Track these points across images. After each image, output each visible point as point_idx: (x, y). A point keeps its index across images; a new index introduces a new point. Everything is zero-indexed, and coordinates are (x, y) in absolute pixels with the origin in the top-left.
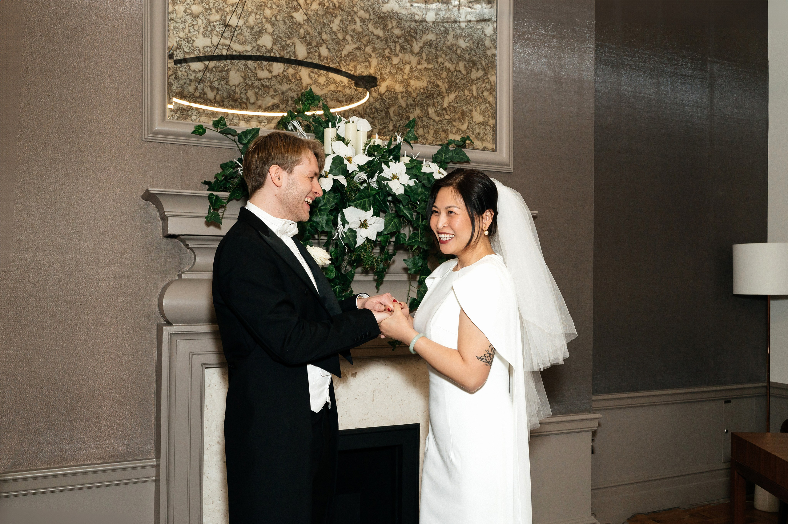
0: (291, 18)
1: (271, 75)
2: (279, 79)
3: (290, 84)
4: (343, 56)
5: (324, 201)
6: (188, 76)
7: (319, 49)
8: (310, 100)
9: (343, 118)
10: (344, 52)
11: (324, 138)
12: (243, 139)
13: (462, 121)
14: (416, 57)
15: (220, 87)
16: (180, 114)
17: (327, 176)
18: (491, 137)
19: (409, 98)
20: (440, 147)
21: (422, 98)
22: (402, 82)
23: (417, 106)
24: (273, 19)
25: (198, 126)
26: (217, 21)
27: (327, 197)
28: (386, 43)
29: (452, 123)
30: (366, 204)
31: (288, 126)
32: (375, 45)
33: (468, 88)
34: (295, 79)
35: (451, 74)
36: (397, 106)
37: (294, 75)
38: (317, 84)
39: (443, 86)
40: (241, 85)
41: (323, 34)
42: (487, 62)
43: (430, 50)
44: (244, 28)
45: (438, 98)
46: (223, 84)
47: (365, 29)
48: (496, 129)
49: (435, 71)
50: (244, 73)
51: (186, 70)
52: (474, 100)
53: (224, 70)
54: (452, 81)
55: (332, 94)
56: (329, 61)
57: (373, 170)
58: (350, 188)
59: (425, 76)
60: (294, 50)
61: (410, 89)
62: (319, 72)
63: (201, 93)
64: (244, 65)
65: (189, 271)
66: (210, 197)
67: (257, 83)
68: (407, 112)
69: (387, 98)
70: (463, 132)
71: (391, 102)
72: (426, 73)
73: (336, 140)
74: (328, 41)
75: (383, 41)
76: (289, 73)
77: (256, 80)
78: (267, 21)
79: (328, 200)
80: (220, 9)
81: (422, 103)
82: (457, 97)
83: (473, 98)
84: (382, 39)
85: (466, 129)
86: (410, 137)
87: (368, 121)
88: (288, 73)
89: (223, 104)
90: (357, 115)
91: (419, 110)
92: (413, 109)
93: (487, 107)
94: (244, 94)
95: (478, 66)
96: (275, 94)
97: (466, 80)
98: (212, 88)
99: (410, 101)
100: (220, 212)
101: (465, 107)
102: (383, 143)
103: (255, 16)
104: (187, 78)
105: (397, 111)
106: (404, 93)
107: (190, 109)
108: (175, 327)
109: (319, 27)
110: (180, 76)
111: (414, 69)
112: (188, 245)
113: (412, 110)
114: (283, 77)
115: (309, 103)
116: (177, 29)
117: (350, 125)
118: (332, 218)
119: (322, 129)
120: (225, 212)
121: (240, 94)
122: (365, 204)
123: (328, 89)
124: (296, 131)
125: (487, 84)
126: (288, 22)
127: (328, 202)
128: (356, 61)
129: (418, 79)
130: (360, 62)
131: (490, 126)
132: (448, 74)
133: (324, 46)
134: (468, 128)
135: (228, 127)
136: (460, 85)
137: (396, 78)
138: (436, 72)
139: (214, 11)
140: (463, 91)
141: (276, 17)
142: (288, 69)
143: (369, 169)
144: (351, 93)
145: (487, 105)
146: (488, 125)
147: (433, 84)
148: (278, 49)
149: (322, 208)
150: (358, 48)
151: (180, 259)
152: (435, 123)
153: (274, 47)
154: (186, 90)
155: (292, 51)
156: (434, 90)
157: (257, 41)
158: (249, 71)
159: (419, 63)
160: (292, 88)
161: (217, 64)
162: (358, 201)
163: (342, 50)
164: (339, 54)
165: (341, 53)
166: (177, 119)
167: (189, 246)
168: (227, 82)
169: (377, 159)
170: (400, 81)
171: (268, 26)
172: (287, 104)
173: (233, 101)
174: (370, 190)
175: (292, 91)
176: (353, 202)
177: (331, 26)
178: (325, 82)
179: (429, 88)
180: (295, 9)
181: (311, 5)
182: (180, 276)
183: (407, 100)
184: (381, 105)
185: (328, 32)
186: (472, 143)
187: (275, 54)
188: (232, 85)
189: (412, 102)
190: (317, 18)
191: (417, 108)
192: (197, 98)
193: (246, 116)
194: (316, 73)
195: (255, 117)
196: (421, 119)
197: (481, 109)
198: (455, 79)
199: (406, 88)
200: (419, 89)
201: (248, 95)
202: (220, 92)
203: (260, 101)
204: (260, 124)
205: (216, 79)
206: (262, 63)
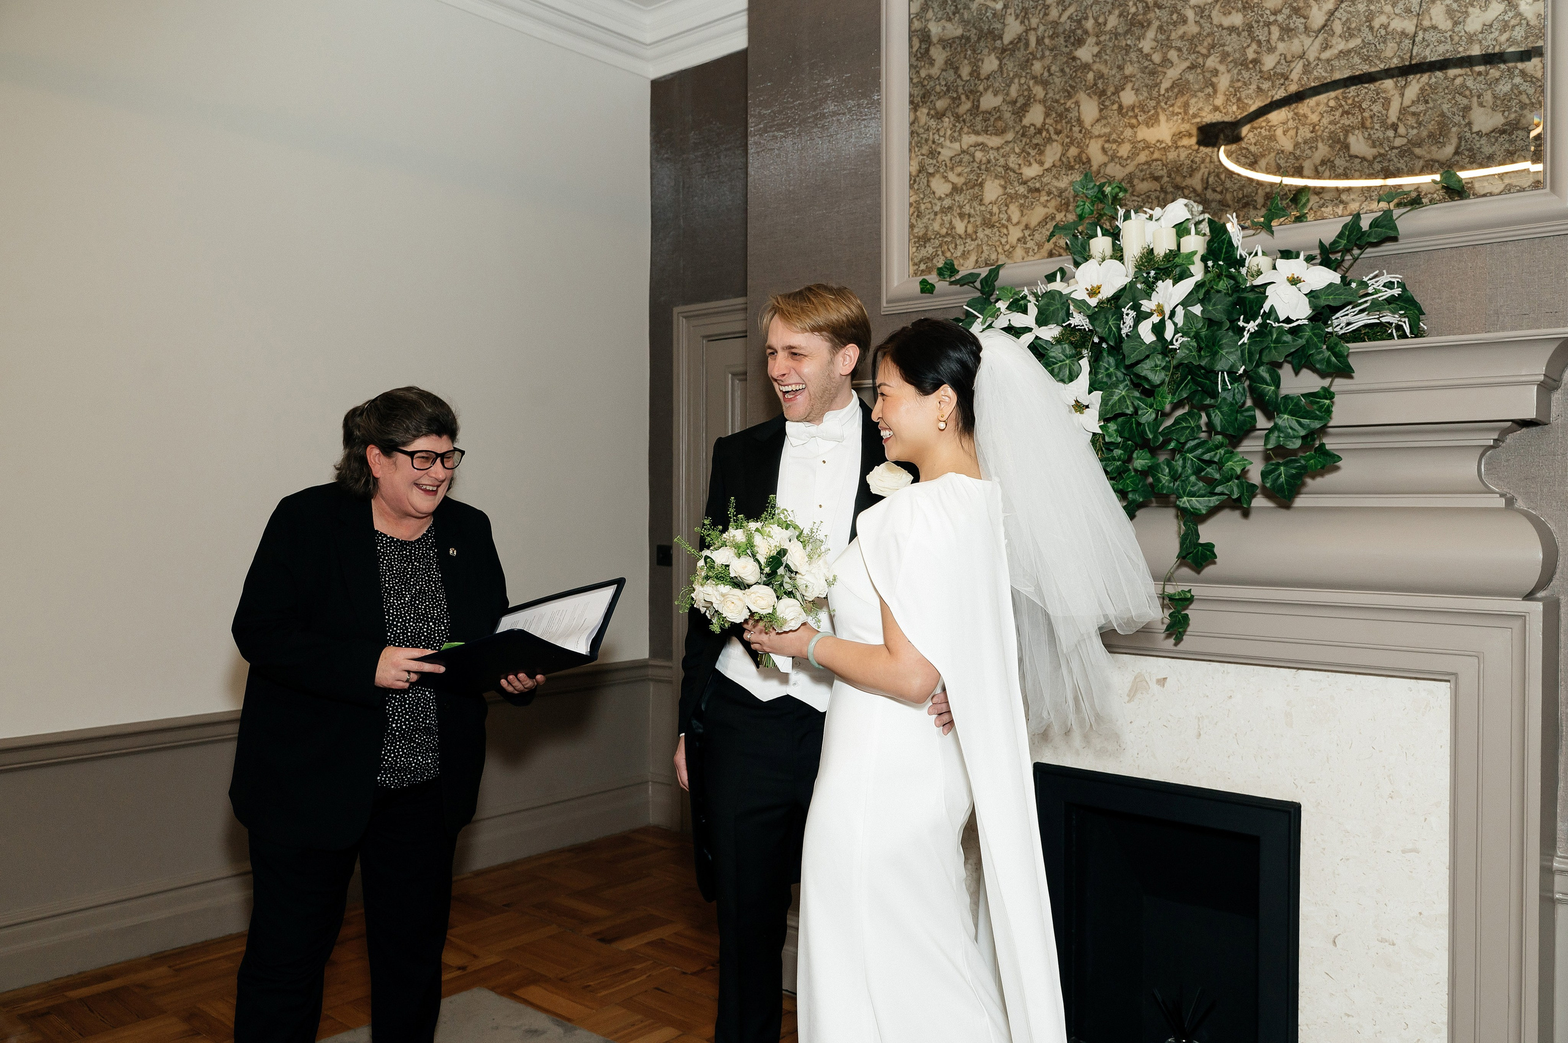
0: (1073, 61)
1: (1042, 168)
2: (1054, 171)
3: (1072, 174)
4: (1162, 92)
7: (1119, 98)
10: (1166, 84)
13: (1441, 139)
14: (1316, 37)
15: (972, 211)
19: (1301, 128)
21: (1332, 118)
23: (1320, 140)
24: (1046, 74)
26: (968, 110)
28: (1249, 35)
29: (1412, 153)
32: (1226, 48)
35: (1407, 41)
36: (1273, 155)
37: (1078, 159)
38: (1117, 160)
40: (1000, 199)
41: (1126, 67)
43: (1351, 9)
44: (1004, 107)
45: (1373, 107)
47: (1204, 25)
49: (1365, 50)
52: (1475, 79)
54: (1409, 57)
55: (1141, 171)
56: (1137, 111)
59: (1339, 69)
60: (1077, 114)
61: (1303, 110)
62: (1119, 138)
63: (947, 229)
67: (1022, 190)
68: (1297, 159)
69: (1251, 144)
71: (1261, 150)
72: (1343, 62)
74: (1134, 76)
75: (1243, 33)
76: (1069, 156)
77: (1021, 184)
78: (1036, 83)
80: (971, 92)
81: (1333, 129)
82: (1427, 87)
83: (1471, 78)
84: (1240, 29)
85: (1451, 156)
88: (1068, 158)
89: (977, 236)
91: (1327, 149)
92: (1310, 148)
94: (1004, 212)
96: (1049, 198)
97: (1452, 40)
98: (962, 216)
99: (1305, 133)
101: (1450, 105)
103: (1019, 81)
104: (931, 211)
105: (1273, 164)
106: (1290, 122)
109: (1120, 57)
110: (923, 211)
111: (1312, 66)
113: (1308, 152)
114: (1061, 165)
116: (919, 145)
121: (999, 214)
123: (1135, 163)
125: (1517, 28)
126: (1067, 70)
128: (1187, 92)
130: (1195, 92)
132: (1399, 45)
133: (1129, 86)
138: (1368, 51)
139: (963, 97)
141: (1049, 70)
145: (1518, 80)
146: (1518, 129)
148: (1052, 121)
150: (1192, 67)
152: (1366, 164)
153: (1047, 121)
154: (931, 228)
155: (1075, 116)
156: (1364, 91)
157: (1021, 121)
159: (1326, 46)
160: (1075, 180)
163: (1161, 83)
164: (1154, 92)
165: (1159, 89)
168: (981, 200)
171: (1039, 91)
172: (1067, 211)
173: (989, 228)
177: (1140, 46)
178: (1130, 151)
180: (1080, 42)
181: (1105, 24)
183: (1297, 133)
185: (1136, 59)
187: (1048, 131)
188: (987, 204)
189: (1309, 135)
190: (1116, 42)
191: (1320, 145)
192: (944, 236)
193: (1007, 247)
194: (1115, 141)
195: (1019, 245)
196: (1328, 164)
197: (1495, 97)
198: (1420, 51)
199: (1293, 111)
200: (1326, 101)
201: (1009, 212)
202: (972, 220)
203: (1026, 217)
204: (1027, 252)
205: (967, 201)
206: (1029, 154)
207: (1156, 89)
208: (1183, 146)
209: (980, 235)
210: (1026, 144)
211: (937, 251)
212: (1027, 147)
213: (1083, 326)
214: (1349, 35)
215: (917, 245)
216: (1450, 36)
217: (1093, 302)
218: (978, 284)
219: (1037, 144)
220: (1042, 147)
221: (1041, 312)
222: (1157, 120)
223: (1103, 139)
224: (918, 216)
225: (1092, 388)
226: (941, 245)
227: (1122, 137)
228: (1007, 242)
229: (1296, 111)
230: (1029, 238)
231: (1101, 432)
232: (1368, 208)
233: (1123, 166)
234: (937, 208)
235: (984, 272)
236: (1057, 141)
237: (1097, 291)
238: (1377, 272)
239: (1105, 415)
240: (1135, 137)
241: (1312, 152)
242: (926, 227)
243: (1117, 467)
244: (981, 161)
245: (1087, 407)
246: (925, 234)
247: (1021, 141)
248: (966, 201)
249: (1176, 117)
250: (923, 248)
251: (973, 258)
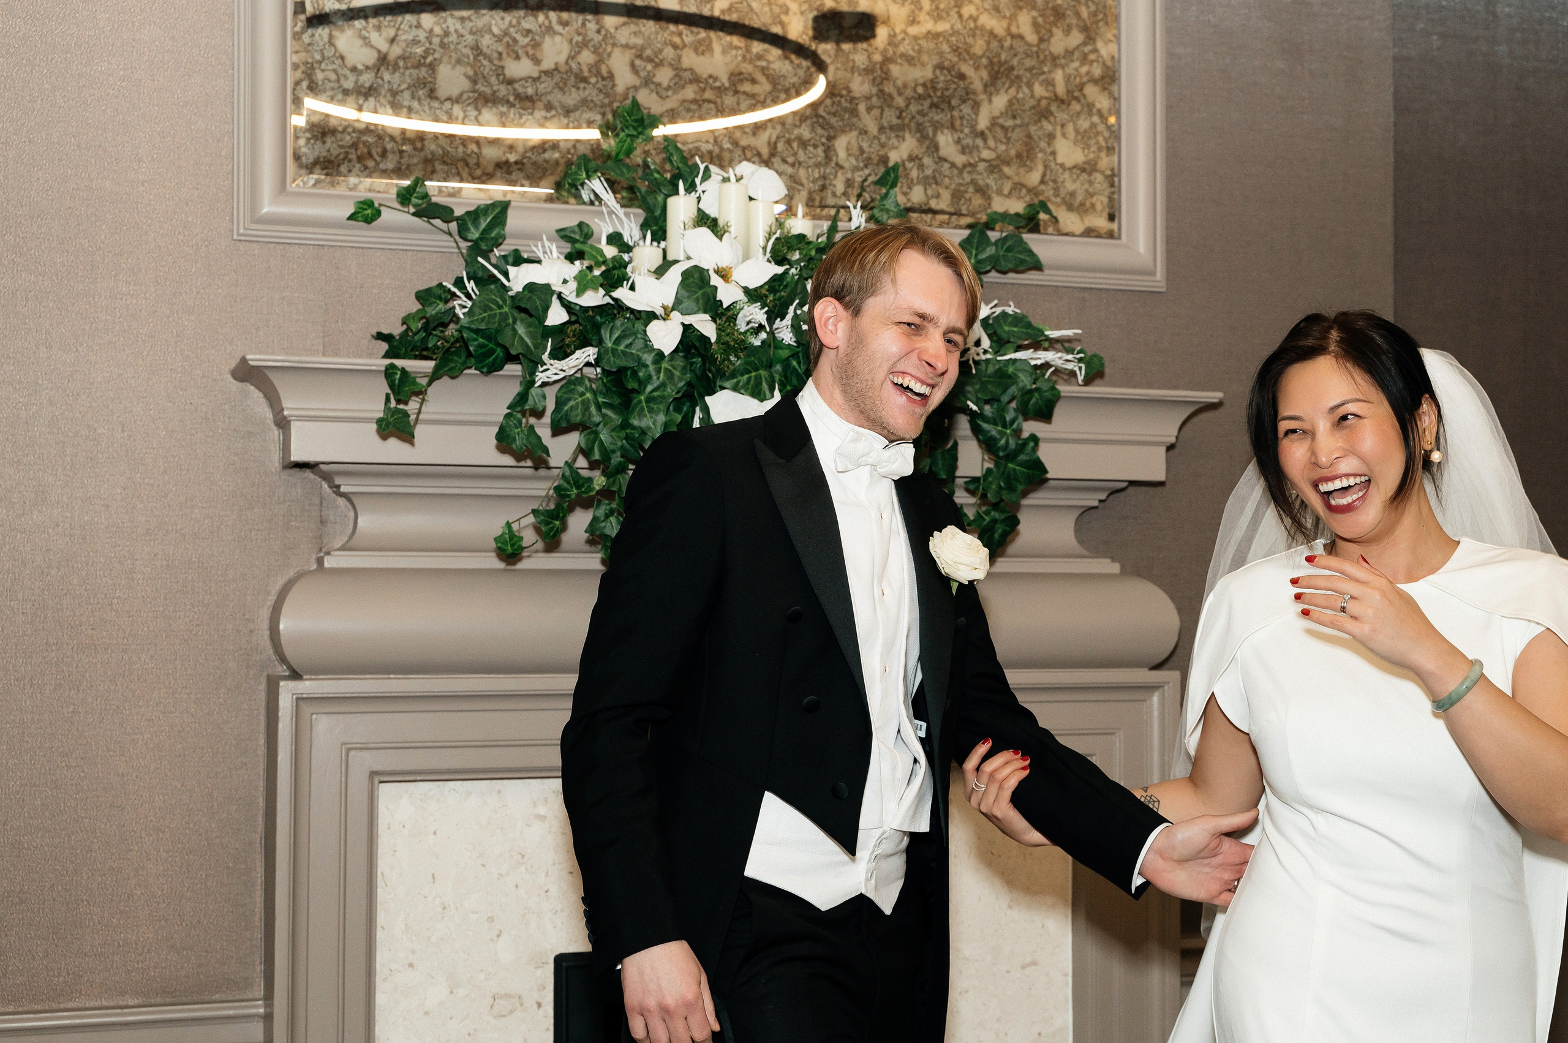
1: (537, 68)
2: (557, 78)
3: (585, 88)
5: (658, 378)
6: (338, 80)
8: (634, 127)
9: (713, 169)
11: (665, 220)
12: (468, 229)
13: (1028, 163)
14: (903, 5)
16: (320, 174)
17: (668, 315)
18: (1105, 200)
19: (886, 109)
20: (967, 232)
21: (921, 108)
22: (868, 71)
23: (907, 130)
25: (361, 202)
27: (666, 369)
29: (1000, 170)
30: (761, 383)
31: (582, 192)
33: (1042, 77)
34: (596, 77)
35: (996, 43)
36: (854, 133)
37: (595, 69)
38: (652, 87)
39: (976, 78)
40: (465, 96)
42: (1093, 8)
45: (962, 107)
46: (423, 97)
48: (1120, 181)
49: (954, 39)
50: (472, 67)
51: (335, 67)
52: (1059, 107)
53: (424, 63)
54: (999, 62)
57: (783, 297)
58: (722, 344)
59: (928, 52)
61: (889, 88)
62: (657, 57)
64: (472, 49)
65: (340, 549)
66: (389, 372)
67: (503, 90)
68: (883, 146)
70: (1029, 191)
72: (932, 45)
73: (695, 227)
76: (581, 61)
77: (502, 82)
79: (670, 374)
81: (920, 121)
82: (1014, 101)
83: (1055, 104)
85: (1037, 183)
86: (887, 211)
87: (780, 174)
88: (579, 63)
89: (423, 145)
90: (753, 159)
91: (914, 140)
92: (897, 137)
93: (1093, 125)
94: (472, 118)
95: (1068, 21)
97: (1038, 57)
99: (890, 117)
100: (412, 406)
101: (1036, 128)
102: (815, 227)
106: (875, 99)
107: (344, 159)
108: (307, 683)
110: (320, 83)
112: (338, 487)
113: (894, 141)
114: (567, 72)
115: (628, 135)
117: (732, 187)
118: (679, 418)
119: (660, 198)
120: (424, 406)
122: (758, 384)
123: (680, 96)
124: (600, 203)
125: (1095, 64)
127: (669, 379)
129: (909, 60)
131: (1102, 172)
132: (988, 45)
134: (1042, 182)
135: (434, 200)
136: (1021, 72)
137: (854, 61)
138: (957, 41)
140: (1030, 86)
142: (579, 53)
143: (771, 297)
144: (738, 104)
145: (1096, 119)
146: (1096, 171)
147: (949, 71)
149: (656, 394)
151: (321, 522)
152: (956, 172)
156: (953, 86)
158: (485, 63)
160: (589, 98)
161: (409, 50)
162: (742, 375)
166: (314, 185)
167: (343, 489)
168: (432, 91)
169: (793, 271)
170: (864, 70)
174: (775, 348)
175: (591, 105)
176: (728, 379)
178: (671, 79)
179: (938, 83)
182: (320, 561)
183: (882, 114)
184: (813, 130)
186: (1055, 220)
188: (443, 99)
189: (895, 121)
191: (907, 135)
194: (649, 60)
195: (499, 174)
196: (917, 161)
197: (1077, 131)
198: (1009, 58)
199: (878, 85)
200: (913, 85)
206: (515, 41)
207: (709, 6)
208: (744, 93)
210: (511, 25)
211: (347, 153)
212: (512, 30)
214: (938, 15)
216: (1037, 52)
219: (529, 31)
220: (537, 38)
222: (710, 49)
223: (633, 51)
227: (660, 57)
229: (881, 87)
232: (957, 223)
233: (661, 97)
234: (349, 85)
236: (561, 34)
238: (996, 302)
240: (679, 61)
241: (899, 142)
244: (431, 31)
247: (503, 19)
248: (404, 86)
249: (734, 52)
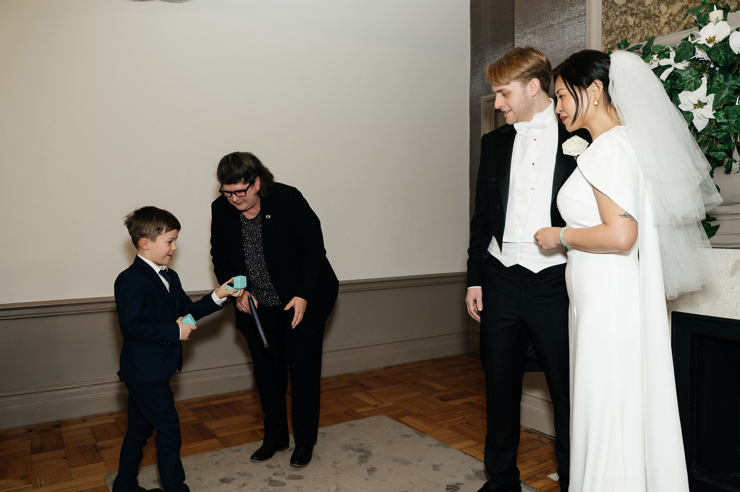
6: (615, 13)
15: (638, 11)
46: (641, 8)
63: (624, 23)
89: (641, 25)
94: (657, 9)
98: (632, 15)
104: (614, 15)
110: (610, 16)
121: (654, 10)
154: (614, 25)
168: (644, 4)
173: (648, 19)
188: (647, 6)
192: (622, 28)
193: (659, 28)
195: (666, 26)
201: (660, 8)
202: (638, 16)
203: (670, 9)
204: (671, 30)
205: (635, 6)
209: (643, 23)
211: (618, 36)
213: (704, 58)
215: (606, 35)
217: (711, 45)
218: (641, 50)
221: (677, 55)
224: (607, 19)
225: (709, 92)
226: (620, 33)
228: (659, 25)
230: (672, 21)
231: (715, 118)
234: (618, 13)
235: (645, 43)
237: (713, 40)
239: (717, 106)
242: (612, 25)
243: (724, 136)
245: (706, 104)
246: (611, 28)
250: (609, 36)
251: (638, 37)
